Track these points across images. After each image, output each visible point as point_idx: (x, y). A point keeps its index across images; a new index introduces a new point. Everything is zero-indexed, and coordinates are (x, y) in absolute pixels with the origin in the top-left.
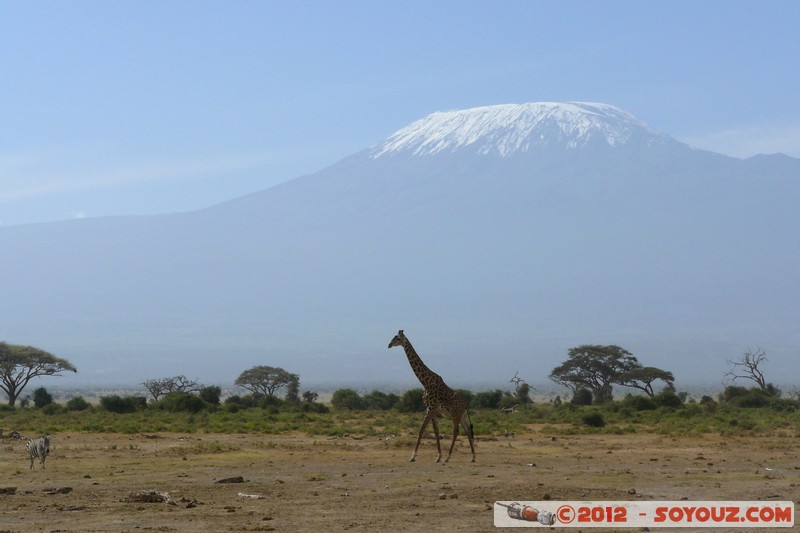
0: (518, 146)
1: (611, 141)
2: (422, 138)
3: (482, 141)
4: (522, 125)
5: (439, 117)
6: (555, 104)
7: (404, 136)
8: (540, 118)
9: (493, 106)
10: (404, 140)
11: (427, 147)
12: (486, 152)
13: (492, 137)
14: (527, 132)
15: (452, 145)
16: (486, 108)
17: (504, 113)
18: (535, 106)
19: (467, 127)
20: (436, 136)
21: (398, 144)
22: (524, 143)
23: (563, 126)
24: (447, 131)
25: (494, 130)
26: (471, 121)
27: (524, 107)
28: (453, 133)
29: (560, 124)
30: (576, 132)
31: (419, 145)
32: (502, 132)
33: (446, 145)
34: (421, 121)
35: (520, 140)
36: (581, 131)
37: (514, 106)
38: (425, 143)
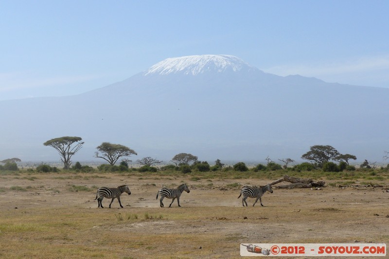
0: (199, 71)
1: (234, 70)
2: (163, 68)
3: (186, 69)
4: (201, 63)
5: (169, 60)
6: (213, 55)
7: (156, 67)
8: (208, 61)
9: (190, 56)
10: (156, 69)
11: (165, 71)
12: (187, 73)
13: (189, 68)
14: (203, 66)
15: (175, 71)
16: (187, 57)
17: (194, 59)
18: (206, 56)
19: (180, 64)
20: (168, 67)
21: (154, 70)
22: (201, 70)
23: (216, 64)
24: (172, 65)
25: (190, 65)
26: (182, 62)
27: (202, 56)
28: (175, 66)
29: (215, 63)
30: (221, 66)
31: (162, 70)
32: (193, 66)
33: (172, 71)
34: (162, 61)
35: (200, 69)
36: (223, 66)
37: (198, 56)
38: (165, 70)
